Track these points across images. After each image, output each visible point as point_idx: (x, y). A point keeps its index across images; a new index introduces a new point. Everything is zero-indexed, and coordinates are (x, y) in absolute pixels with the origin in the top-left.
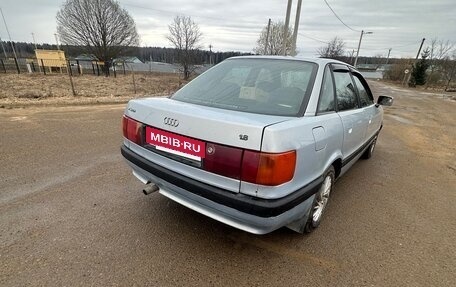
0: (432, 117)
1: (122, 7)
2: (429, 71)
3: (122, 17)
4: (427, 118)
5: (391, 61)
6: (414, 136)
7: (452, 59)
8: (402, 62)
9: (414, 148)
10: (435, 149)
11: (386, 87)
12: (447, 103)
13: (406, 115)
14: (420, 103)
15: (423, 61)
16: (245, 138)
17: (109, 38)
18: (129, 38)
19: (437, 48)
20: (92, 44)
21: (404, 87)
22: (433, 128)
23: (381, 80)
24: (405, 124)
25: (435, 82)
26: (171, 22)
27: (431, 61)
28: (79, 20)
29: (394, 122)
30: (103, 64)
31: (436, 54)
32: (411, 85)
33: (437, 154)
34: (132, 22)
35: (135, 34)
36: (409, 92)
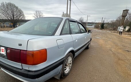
0: (106, 36)
1: (19, 8)
2: (105, 25)
3: (19, 11)
4: (104, 37)
5: (96, 23)
6: (101, 42)
7: (110, 22)
8: (98, 23)
9: (101, 45)
10: (107, 45)
11: (95, 30)
12: (109, 33)
13: (99, 36)
14: (103, 33)
15: (103, 23)
16: (20, 45)
17: (15, 17)
18: (22, 17)
19: (106, 20)
20: (9, 19)
21: (99, 29)
22: (106, 39)
23: (94, 28)
24: (99, 39)
25: (106, 28)
26: (35, 12)
27: (105, 23)
28: (4, 11)
29: (96, 38)
30: (13, 24)
31: (106, 22)
32: (101, 29)
33: (107, 46)
34: (23, 12)
35: (24, 16)
36: (100, 31)
